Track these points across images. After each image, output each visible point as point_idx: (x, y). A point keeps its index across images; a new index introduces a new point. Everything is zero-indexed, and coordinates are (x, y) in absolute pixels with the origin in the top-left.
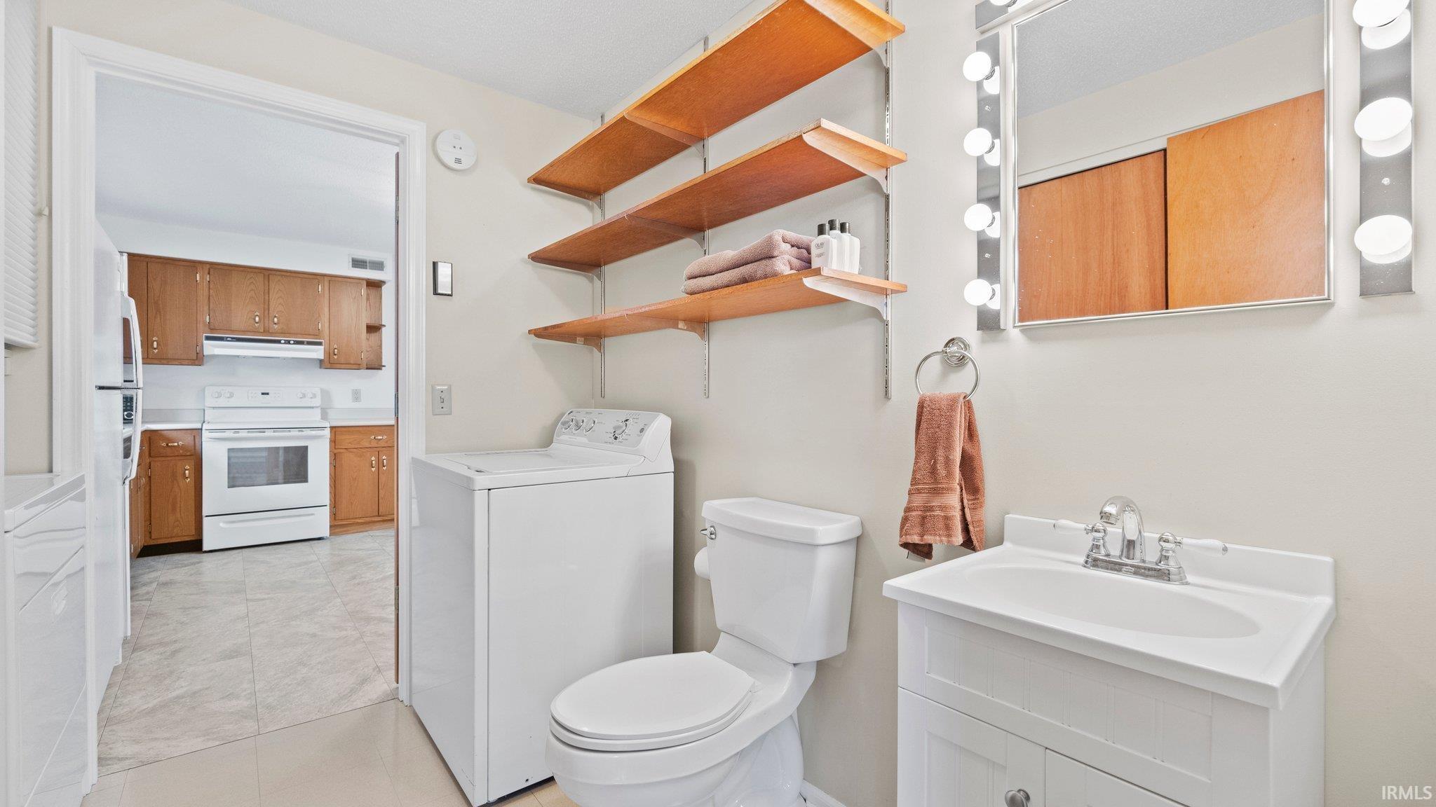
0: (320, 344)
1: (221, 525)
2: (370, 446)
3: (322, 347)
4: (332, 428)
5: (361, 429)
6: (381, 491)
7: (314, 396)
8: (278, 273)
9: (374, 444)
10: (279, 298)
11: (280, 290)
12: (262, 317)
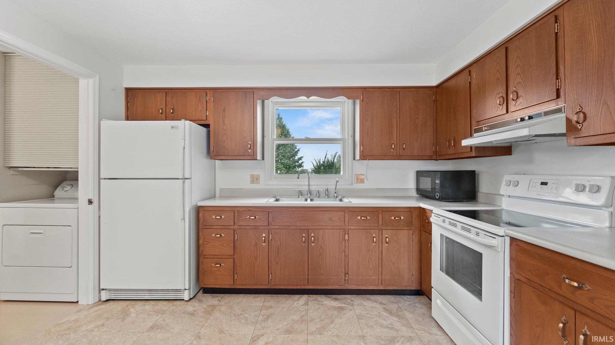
1: (438, 301)
3: (563, 115)
4: (513, 240)
8: (517, 37)
10: (517, 67)
11: (518, 57)
12: (505, 96)
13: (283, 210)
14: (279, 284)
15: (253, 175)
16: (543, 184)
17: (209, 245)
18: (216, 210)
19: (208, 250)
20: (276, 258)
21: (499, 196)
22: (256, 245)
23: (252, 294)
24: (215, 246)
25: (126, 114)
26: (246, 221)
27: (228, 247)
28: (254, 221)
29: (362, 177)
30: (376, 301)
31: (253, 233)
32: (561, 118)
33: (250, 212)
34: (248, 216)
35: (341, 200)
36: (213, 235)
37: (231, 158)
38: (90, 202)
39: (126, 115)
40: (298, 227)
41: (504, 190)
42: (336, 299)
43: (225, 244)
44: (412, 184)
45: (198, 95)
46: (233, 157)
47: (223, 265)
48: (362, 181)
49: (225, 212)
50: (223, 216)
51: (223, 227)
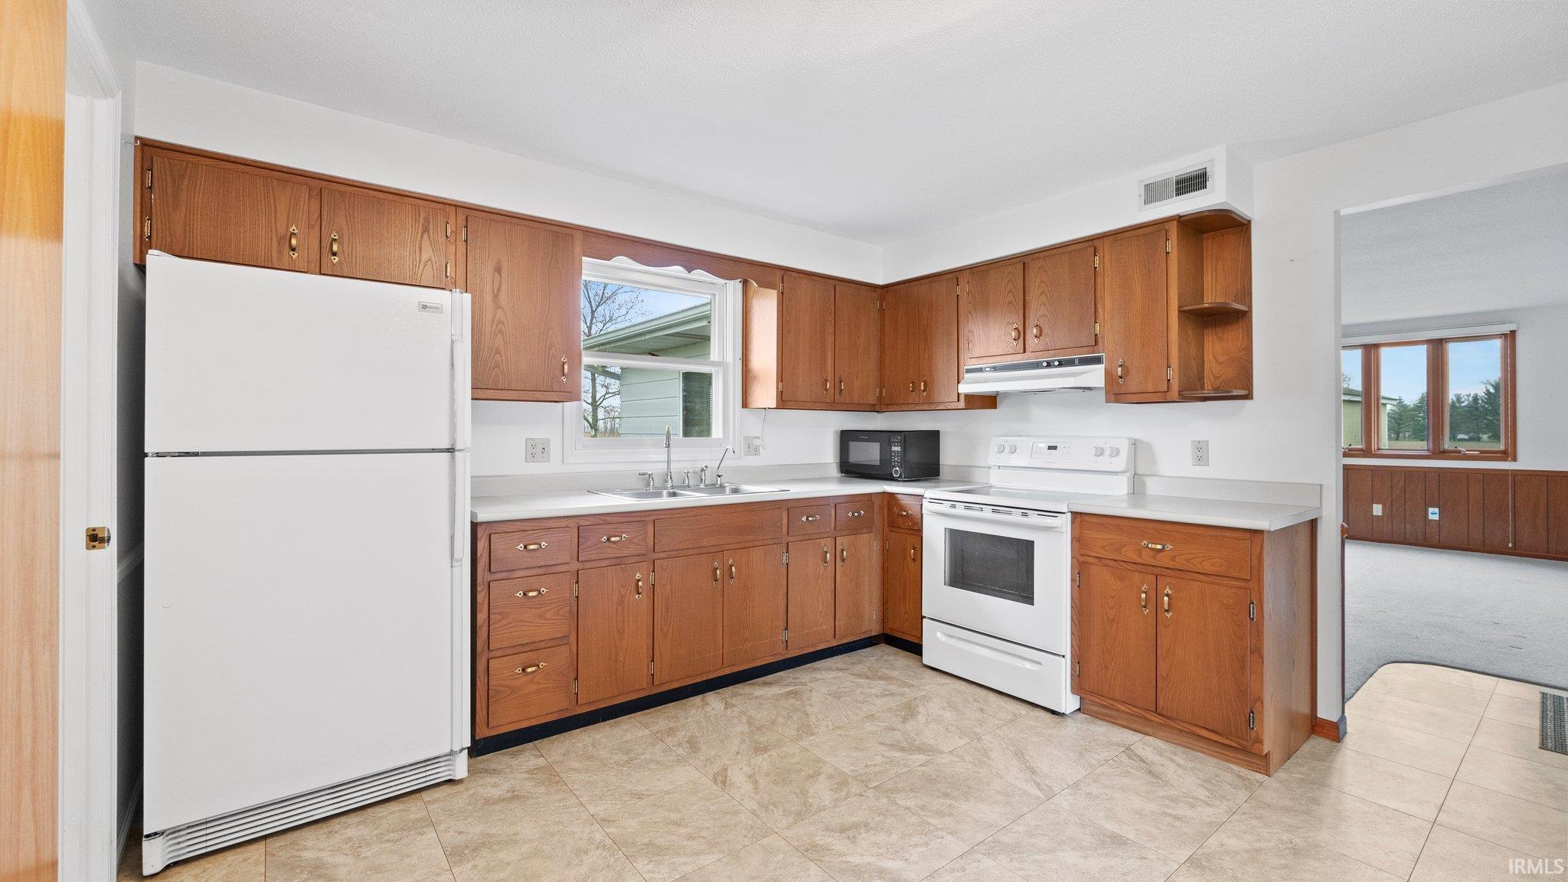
0: (1097, 360)
1: (939, 634)
2: (1139, 560)
3: (1102, 367)
4: (1076, 515)
5: (1124, 523)
6: (1161, 663)
7: (1116, 452)
8: (1041, 254)
9: (1146, 558)
10: (1041, 294)
11: (1042, 281)
12: (1021, 329)
13: (675, 516)
14: (669, 680)
15: (533, 439)
16: (1050, 448)
17: (505, 621)
18: (526, 528)
19: (502, 636)
20: (663, 623)
21: (977, 469)
22: (621, 602)
23: (597, 722)
24: (523, 621)
25: (138, 230)
26: (598, 548)
27: (557, 617)
28: (616, 547)
29: (757, 442)
30: (830, 669)
31: (614, 575)
32: (1100, 369)
33: (608, 526)
34: (605, 537)
35: (735, 491)
36: (518, 594)
37: (515, 395)
38: (95, 539)
39: (138, 233)
40: (704, 550)
41: (993, 458)
42: (770, 684)
43: (547, 611)
44: (829, 455)
45: (422, 215)
46: (522, 395)
47: (544, 664)
48: (756, 452)
49: (549, 533)
50: (543, 543)
51: (543, 571)
